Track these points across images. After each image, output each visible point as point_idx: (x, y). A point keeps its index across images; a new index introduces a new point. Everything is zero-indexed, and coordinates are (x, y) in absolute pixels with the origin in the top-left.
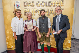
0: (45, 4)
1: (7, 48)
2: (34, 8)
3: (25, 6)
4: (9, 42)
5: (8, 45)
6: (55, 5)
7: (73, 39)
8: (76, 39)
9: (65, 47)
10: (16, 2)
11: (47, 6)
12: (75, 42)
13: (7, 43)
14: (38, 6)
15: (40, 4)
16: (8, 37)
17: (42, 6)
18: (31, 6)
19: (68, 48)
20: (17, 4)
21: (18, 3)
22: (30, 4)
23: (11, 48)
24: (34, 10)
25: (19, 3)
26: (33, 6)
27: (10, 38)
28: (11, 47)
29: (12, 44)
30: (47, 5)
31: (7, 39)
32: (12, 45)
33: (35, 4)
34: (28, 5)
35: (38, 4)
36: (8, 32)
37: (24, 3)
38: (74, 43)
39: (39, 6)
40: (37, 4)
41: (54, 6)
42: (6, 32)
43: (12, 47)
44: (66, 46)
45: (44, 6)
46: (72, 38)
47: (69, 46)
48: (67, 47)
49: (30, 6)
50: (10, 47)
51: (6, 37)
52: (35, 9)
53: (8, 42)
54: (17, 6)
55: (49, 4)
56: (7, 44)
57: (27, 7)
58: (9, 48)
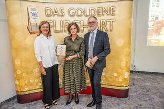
0: (84, 12)
1: (17, 92)
2: (63, 18)
3: (47, 15)
4: (20, 81)
5: (19, 86)
6: (101, 13)
7: (133, 71)
8: (138, 72)
9: (120, 85)
10: (32, 9)
11: (86, 15)
12: (136, 77)
13: (17, 83)
14: (70, 15)
15: (75, 11)
16: (19, 72)
17: (78, 16)
18: (59, 15)
19: (125, 86)
20: (32, 11)
21: (35, 10)
22: (56, 12)
23: (25, 91)
24: (63, 22)
25: (37, 11)
26: (63, 15)
27: (21, 74)
28: (24, 88)
29: (25, 84)
30: (88, 13)
31: (17, 75)
32: (26, 86)
33: (66, 11)
34: (53, 14)
35: (72, 11)
36: (17, 62)
37: (46, 11)
38: (134, 79)
39: (73, 15)
40: (69, 12)
41: (99, 15)
42: (14, 62)
43: (26, 89)
44: (121, 83)
45: (81, 16)
46: (131, 71)
47: (126, 82)
48: (123, 84)
49: (56, 15)
50: (22, 90)
51: (15, 71)
52: (65, 21)
53: (18, 80)
54: (33, 15)
55: (90, 12)
56: (16, 85)
57: (52, 18)
58: (20, 91)
